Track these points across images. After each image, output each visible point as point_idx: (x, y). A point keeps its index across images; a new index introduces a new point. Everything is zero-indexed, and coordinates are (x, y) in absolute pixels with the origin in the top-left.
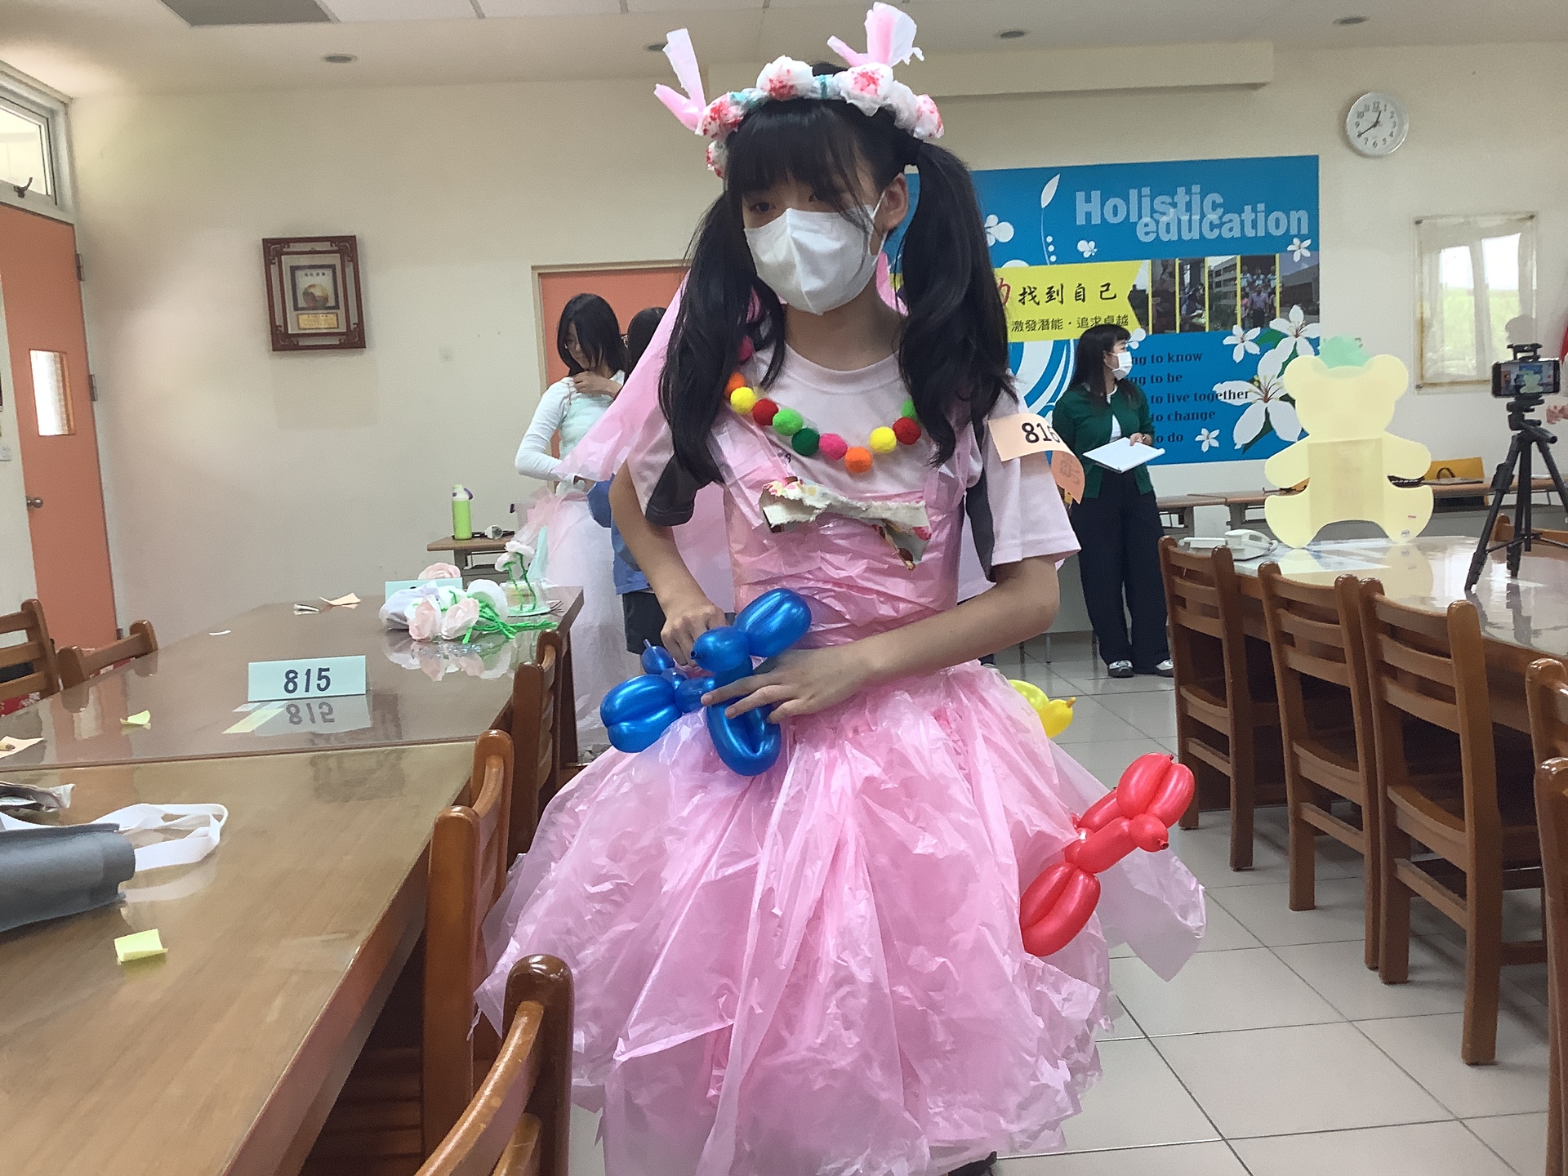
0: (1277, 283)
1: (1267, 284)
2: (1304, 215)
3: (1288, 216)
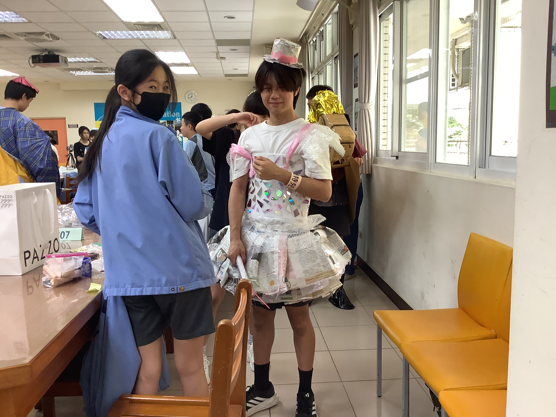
0: (174, 126)
1: (172, 126)
2: (179, 113)
3: (176, 114)
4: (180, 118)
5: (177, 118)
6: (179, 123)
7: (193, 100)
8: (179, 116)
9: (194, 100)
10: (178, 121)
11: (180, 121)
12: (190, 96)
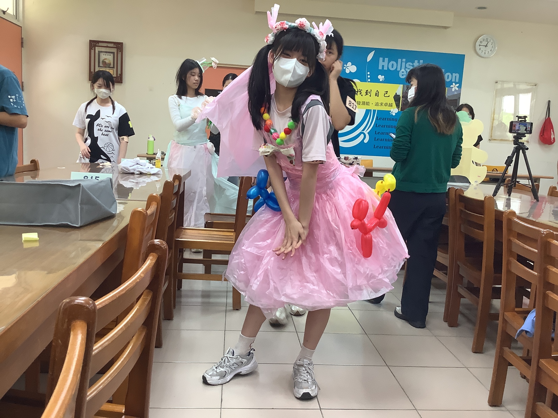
2: (457, 75)
3: (452, 75)
4: (458, 85)
5: (454, 84)
6: (456, 93)
7: (487, 52)
8: (457, 81)
9: (490, 52)
10: (453, 90)
11: (457, 89)
12: (485, 43)
